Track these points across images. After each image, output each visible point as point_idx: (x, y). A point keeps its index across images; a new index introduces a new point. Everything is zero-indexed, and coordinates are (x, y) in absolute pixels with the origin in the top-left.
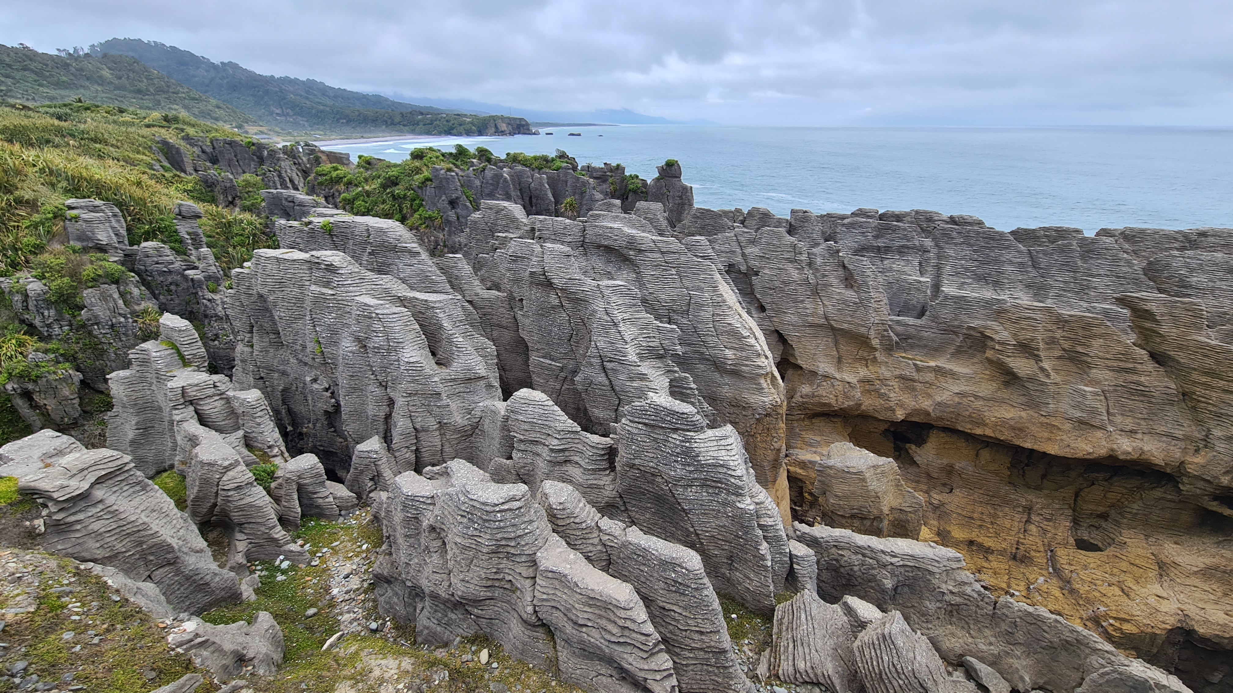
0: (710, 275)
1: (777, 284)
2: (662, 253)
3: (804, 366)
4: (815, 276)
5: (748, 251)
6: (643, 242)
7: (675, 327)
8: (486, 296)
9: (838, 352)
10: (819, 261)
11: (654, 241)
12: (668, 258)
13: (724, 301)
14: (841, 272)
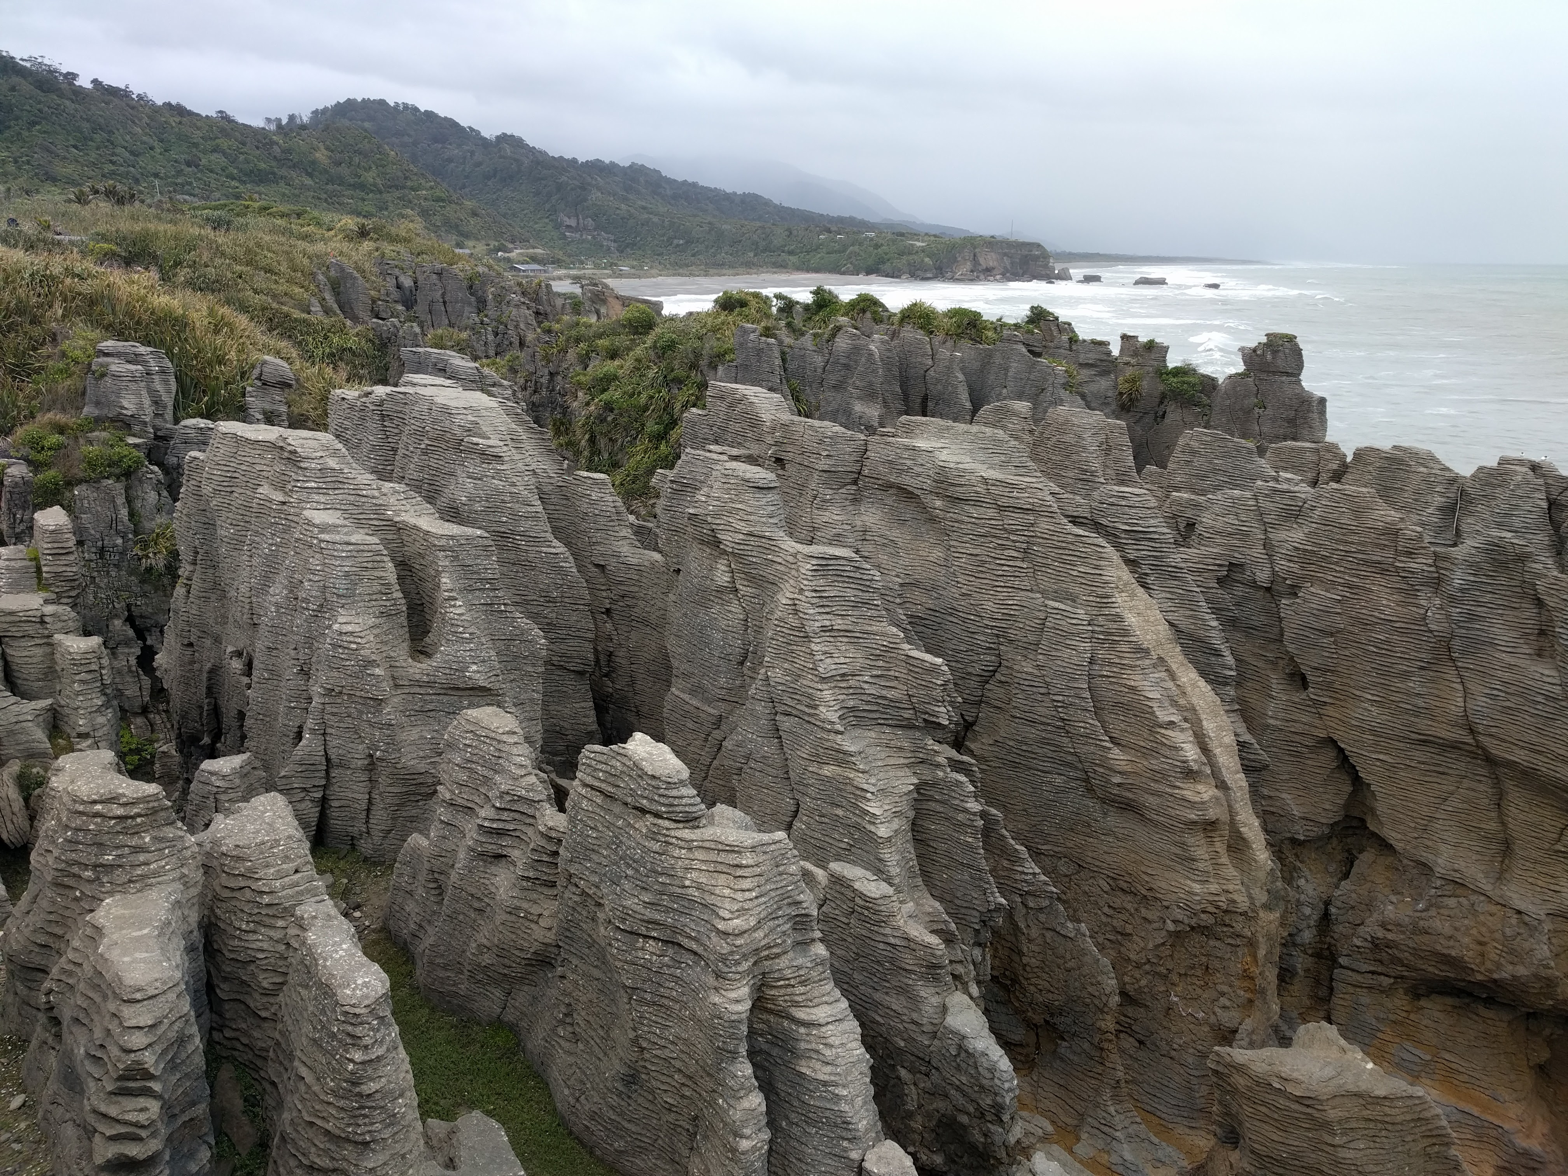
0: (1097, 567)
1: (1341, 623)
2: (1001, 508)
3: (1398, 846)
4: (1448, 616)
5: (1279, 535)
6: (962, 481)
7: (939, 661)
8: (634, 561)
9: (1503, 824)
10: (1458, 578)
11: (985, 481)
12: (1013, 520)
13: (1125, 632)
14: (1529, 612)
